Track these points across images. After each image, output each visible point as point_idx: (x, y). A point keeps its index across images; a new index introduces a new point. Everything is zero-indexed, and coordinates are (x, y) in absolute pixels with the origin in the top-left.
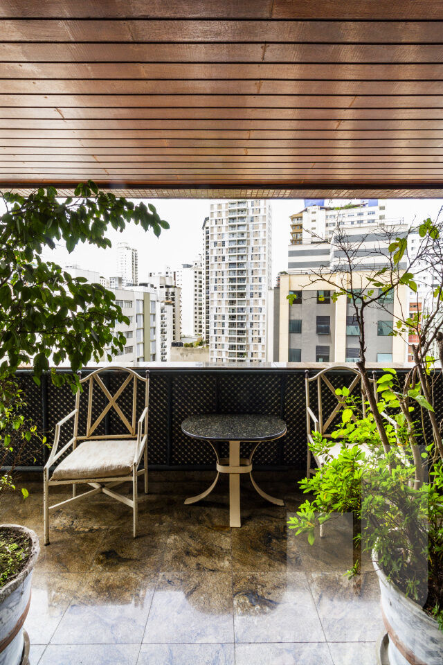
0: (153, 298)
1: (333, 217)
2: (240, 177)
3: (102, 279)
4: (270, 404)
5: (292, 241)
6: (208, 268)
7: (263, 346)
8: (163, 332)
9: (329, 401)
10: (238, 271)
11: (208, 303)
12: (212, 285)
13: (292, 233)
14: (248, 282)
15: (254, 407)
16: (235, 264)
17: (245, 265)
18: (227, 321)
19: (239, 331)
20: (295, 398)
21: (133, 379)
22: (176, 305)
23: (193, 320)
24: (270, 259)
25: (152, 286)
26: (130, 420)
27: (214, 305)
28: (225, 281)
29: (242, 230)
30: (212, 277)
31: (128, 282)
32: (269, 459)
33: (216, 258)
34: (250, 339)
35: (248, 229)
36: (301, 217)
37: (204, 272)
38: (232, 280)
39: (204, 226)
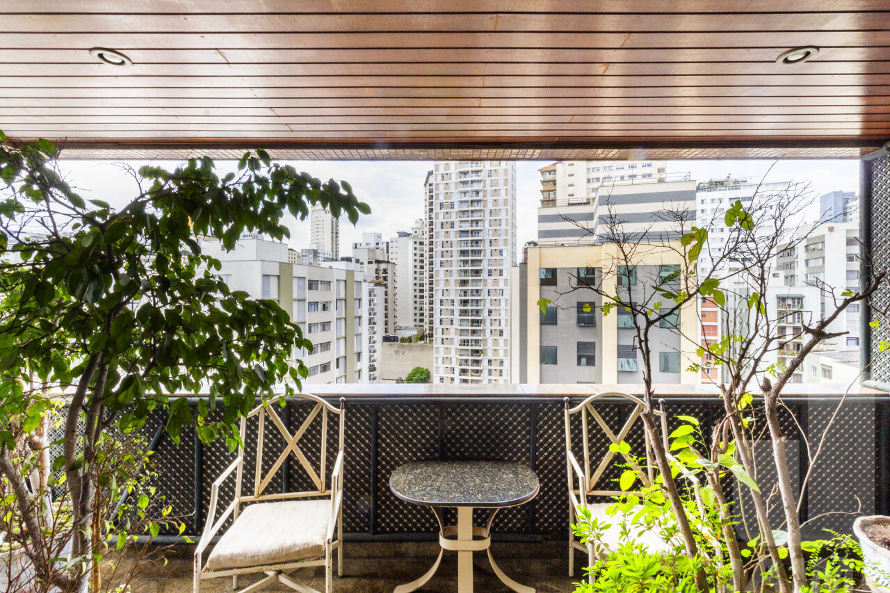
0: (358, 277)
1: (596, 170)
2: (471, 134)
3: (291, 252)
4: (515, 445)
5: (543, 202)
6: (431, 237)
7: (506, 340)
8: (371, 322)
9: (599, 440)
10: (472, 241)
11: (431, 283)
12: (437, 260)
13: (543, 192)
14: (484, 256)
15: (493, 450)
16: (467, 231)
17: (481, 234)
18: (457, 307)
19: (473, 322)
20: (550, 436)
21: (322, 410)
22: (389, 286)
23: (412, 305)
24: (514, 226)
25: (358, 261)
26: (317, 468)
27: (439, 287)
28: (455, 254)
29: (476, 187)
30: (438, 249)
31: (326, 256)
32: (515, 525)
33: (442, 224)
34: (488, 332)
35: (484, 187)
36: (555, 171)
37: (427, 242)
38: (463, 253)
39: (426, 182)
